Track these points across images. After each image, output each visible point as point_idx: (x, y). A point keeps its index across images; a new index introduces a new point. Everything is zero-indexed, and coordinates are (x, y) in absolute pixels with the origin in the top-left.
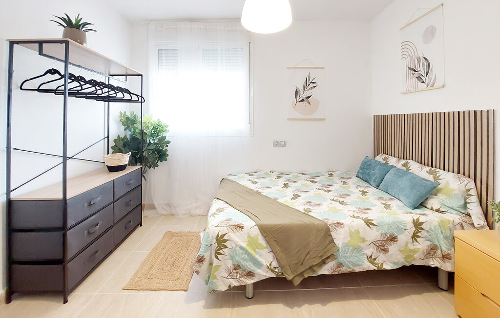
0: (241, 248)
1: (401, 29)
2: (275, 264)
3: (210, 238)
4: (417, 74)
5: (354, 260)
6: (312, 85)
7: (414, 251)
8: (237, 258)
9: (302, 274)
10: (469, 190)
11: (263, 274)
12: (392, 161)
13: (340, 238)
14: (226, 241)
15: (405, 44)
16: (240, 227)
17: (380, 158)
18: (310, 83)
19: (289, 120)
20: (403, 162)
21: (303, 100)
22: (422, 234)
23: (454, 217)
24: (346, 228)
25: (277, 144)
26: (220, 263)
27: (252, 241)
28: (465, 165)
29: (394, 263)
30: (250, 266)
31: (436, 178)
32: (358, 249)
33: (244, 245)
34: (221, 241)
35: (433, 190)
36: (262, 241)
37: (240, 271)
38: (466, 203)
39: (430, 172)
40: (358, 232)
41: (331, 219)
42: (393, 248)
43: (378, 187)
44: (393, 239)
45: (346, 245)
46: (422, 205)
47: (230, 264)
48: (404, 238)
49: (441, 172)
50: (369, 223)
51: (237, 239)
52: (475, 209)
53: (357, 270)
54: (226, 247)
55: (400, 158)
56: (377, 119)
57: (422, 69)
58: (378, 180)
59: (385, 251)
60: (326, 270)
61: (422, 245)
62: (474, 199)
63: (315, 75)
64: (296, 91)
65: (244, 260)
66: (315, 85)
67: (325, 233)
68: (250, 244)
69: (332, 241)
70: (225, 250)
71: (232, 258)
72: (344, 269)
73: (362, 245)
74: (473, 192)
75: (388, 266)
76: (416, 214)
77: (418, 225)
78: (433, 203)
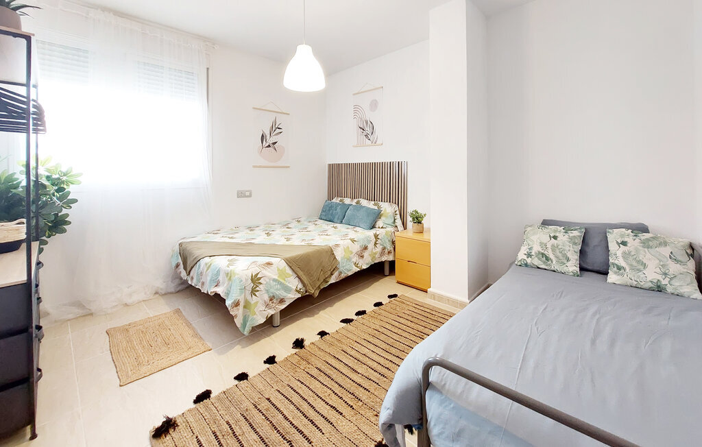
0: (275, 280)
1: (354, 94)
2: (300, 286)
3: (244, 280)
4: (365, 133)
5: (347, 267)
6: (278, 131)
7: (375, 254)
8: (272, 290)
9: (319, 287)
10: (396, 212)
11: (292, 296)
12: (347, 201)
13: (339, 255)
14: (260, 278)
15: (357, 108)
16: (269, 264)
17: (336, 200)
18: (275, 128)
19: (254, 167)
20: (356, 200)
21: (269, 146)
22: (379, 241)
23: (390, 229)
24: (342, 247)
25: (241, 195)
26: (258, 299)
27: (281, 273)
28: (394, 196)
29: (367, 264)
30: (282, 294)
31: (379, 207)
32: (349, 259)
33: (276, 277)
34: (256, 280)
35: (378, 215)
36: (289, 271)
37: (275, 301)
38: (395, 220)
39: (375, 205)
40: (348, 247)
41: (331, 244)
42: (366, 254)
43: (341, 222)
44: (366, 248)
45: (342, 259)
46: (373, 227)
47: (266, 298)
48: (371, 246)
49: (381, 203)
50: (353, 241)
51: (269, 274)
52: (399, 222)
53: (350, 274)
54: (261, 283)
55: (353, 198)
56: (331, 167)
57: (368, 130)
58: (341, 217)
59: (362, 257)
60: (333, 280)
61: (379, 248)
62: (398, 216)
63: (281, 120)
64: (263, 136)
65: (277, 290)
66: (280, 131)
67: (330, 253)
68: (280, 276)
69: (335, 258)
70: (261, 286)
71: (267, 291)
72: (343, 276)
73: (352, 256)
74: (398, 212)
75: (365, 267)
76: (373, 231)
77: (376, 236)
78: (380, 223)
